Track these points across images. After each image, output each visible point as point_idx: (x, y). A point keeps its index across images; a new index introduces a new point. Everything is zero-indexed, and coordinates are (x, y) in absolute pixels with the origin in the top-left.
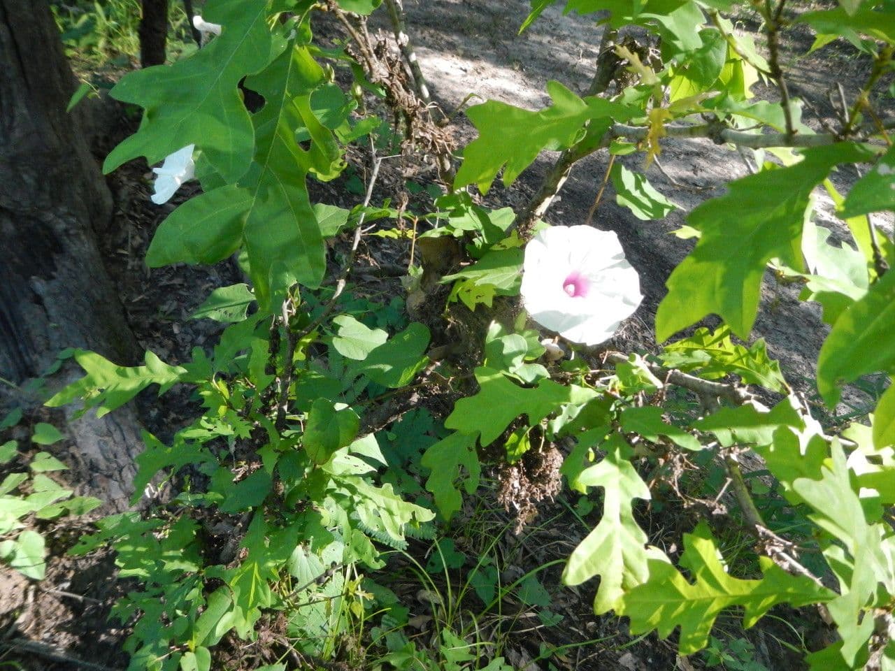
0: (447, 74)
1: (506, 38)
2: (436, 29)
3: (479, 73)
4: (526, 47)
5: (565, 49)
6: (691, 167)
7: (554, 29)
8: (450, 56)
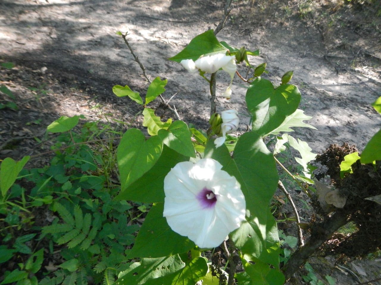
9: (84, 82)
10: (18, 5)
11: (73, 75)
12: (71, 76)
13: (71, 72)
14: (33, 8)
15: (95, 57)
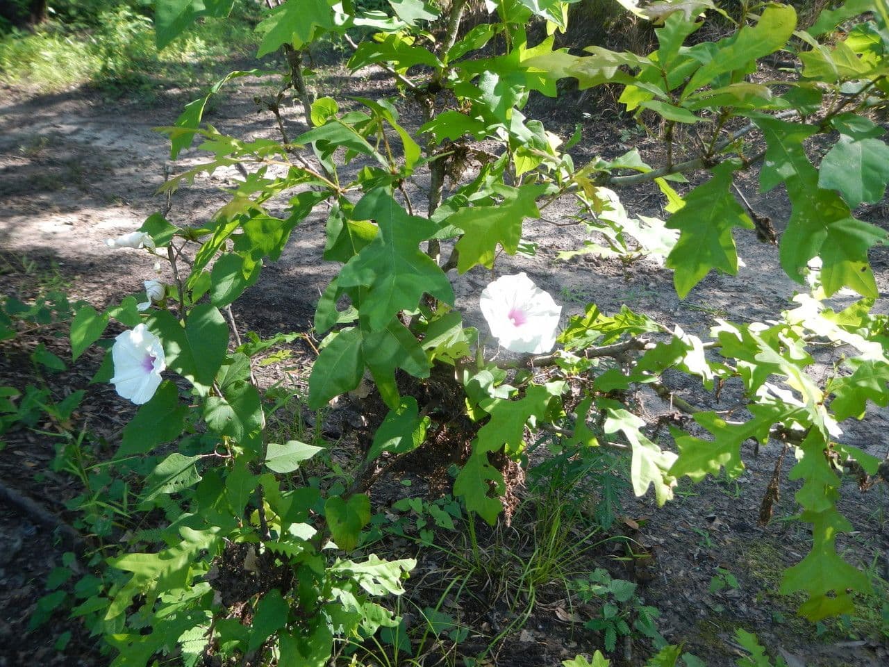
0: (54, 233)
1: (94, 181)
2: (19, 196)
3: (86, 221)
4: (118, 183)
5: (154, 172)
6: (322, 234)
7: (134, 158)
8: (47, 215)
9: (299, 325)
10: (193, 192)
11: (279, 314)
12: (274, 316)
13: (276, 308)
14: (220, 195)
15: (327, 277)
